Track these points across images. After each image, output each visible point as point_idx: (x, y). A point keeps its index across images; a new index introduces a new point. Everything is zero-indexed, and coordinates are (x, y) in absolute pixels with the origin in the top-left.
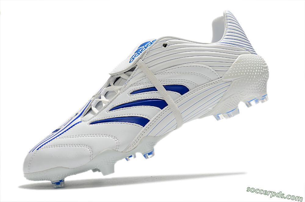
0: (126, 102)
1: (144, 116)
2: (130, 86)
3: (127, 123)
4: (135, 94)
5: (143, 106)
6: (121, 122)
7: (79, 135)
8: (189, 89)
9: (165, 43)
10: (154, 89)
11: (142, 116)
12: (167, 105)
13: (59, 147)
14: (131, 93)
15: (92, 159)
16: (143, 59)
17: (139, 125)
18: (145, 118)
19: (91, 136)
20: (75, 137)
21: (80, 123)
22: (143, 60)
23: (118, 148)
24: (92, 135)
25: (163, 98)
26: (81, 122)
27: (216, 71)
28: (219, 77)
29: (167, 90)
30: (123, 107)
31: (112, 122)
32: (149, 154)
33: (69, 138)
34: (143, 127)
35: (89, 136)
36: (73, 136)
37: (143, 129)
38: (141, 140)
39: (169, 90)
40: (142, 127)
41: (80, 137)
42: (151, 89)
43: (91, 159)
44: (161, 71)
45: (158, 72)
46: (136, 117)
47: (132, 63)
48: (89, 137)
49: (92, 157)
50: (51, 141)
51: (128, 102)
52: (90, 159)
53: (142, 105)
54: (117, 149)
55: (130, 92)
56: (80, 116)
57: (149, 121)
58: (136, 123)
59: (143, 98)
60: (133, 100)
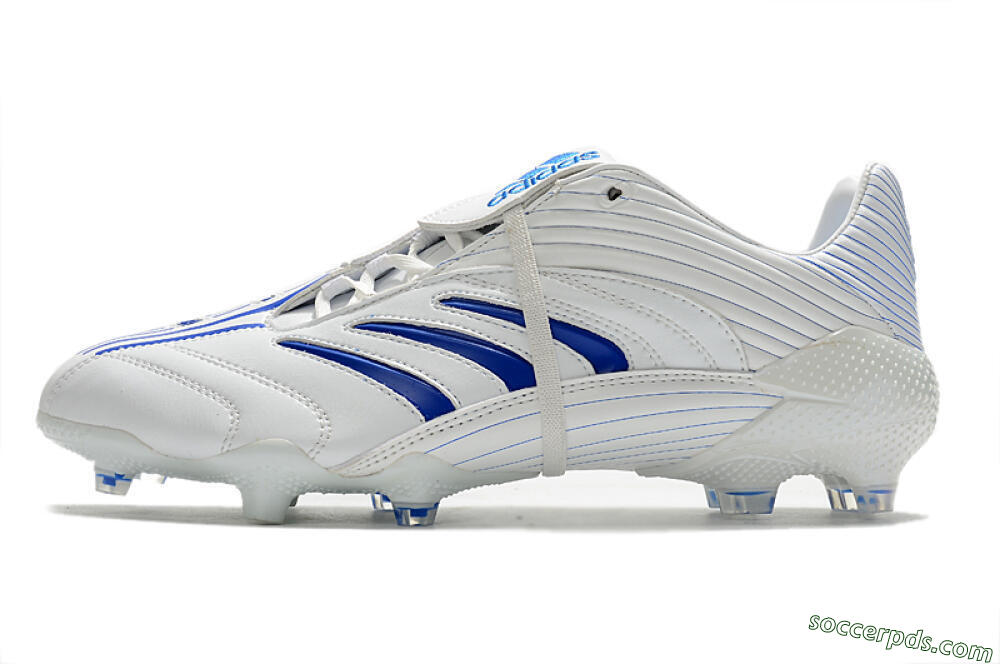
0: (412, 321)
1: (443, 389)
2: (451, 278)
3: (383, 386)
4: (454, 309)
5: (458, 355)
6: (366, 377)
7: (228, 363)
8: (630, 363)
9: (617, 187)
10: (515, 316)
11: (437, 384)
12: (533, 384)
13: (156, 372)
14: (442, 301)
15: (228, 451)
16: (528, 209)
17: (414, 408)
18: (443, 395)
19: (260, 381)
20: (216, 364)
21: (258, 328)
22: (527, 213)
23: (318, 453)
24: (263, 379)
25: (531, 356)
26: (262, 326)
27: (742, 341)
28: (746, 369)
29: (554, 337)
30: (396, 333)
31: (342, 364)
32: (416, 513)
33: (198, 359)
34: (427, 420)
35: (253, 378)
36: (212, 357)
37: (420, 427)
38: (403, 457)
39: (563, 342)
40: (423, 418)
41: (230, 369)
42: (509, 312)
43: (225, 450)
44: (566, 271)
45: (553, 270)
46: (421, 380)
47: (493, 209)
48: (254, 381)
49: (230, 445)
50: (146, 346)
51: (419, 325)
52: (223, 448)
53: (455, 352)
54: (314, 453)
55: (442, 297)
56: (272, 309)
57: (453, 409)
58: (409, 400)
59: (469, 332)
60: (438, 324)
